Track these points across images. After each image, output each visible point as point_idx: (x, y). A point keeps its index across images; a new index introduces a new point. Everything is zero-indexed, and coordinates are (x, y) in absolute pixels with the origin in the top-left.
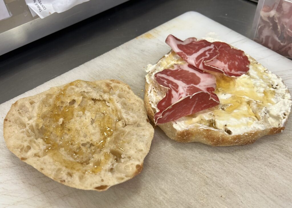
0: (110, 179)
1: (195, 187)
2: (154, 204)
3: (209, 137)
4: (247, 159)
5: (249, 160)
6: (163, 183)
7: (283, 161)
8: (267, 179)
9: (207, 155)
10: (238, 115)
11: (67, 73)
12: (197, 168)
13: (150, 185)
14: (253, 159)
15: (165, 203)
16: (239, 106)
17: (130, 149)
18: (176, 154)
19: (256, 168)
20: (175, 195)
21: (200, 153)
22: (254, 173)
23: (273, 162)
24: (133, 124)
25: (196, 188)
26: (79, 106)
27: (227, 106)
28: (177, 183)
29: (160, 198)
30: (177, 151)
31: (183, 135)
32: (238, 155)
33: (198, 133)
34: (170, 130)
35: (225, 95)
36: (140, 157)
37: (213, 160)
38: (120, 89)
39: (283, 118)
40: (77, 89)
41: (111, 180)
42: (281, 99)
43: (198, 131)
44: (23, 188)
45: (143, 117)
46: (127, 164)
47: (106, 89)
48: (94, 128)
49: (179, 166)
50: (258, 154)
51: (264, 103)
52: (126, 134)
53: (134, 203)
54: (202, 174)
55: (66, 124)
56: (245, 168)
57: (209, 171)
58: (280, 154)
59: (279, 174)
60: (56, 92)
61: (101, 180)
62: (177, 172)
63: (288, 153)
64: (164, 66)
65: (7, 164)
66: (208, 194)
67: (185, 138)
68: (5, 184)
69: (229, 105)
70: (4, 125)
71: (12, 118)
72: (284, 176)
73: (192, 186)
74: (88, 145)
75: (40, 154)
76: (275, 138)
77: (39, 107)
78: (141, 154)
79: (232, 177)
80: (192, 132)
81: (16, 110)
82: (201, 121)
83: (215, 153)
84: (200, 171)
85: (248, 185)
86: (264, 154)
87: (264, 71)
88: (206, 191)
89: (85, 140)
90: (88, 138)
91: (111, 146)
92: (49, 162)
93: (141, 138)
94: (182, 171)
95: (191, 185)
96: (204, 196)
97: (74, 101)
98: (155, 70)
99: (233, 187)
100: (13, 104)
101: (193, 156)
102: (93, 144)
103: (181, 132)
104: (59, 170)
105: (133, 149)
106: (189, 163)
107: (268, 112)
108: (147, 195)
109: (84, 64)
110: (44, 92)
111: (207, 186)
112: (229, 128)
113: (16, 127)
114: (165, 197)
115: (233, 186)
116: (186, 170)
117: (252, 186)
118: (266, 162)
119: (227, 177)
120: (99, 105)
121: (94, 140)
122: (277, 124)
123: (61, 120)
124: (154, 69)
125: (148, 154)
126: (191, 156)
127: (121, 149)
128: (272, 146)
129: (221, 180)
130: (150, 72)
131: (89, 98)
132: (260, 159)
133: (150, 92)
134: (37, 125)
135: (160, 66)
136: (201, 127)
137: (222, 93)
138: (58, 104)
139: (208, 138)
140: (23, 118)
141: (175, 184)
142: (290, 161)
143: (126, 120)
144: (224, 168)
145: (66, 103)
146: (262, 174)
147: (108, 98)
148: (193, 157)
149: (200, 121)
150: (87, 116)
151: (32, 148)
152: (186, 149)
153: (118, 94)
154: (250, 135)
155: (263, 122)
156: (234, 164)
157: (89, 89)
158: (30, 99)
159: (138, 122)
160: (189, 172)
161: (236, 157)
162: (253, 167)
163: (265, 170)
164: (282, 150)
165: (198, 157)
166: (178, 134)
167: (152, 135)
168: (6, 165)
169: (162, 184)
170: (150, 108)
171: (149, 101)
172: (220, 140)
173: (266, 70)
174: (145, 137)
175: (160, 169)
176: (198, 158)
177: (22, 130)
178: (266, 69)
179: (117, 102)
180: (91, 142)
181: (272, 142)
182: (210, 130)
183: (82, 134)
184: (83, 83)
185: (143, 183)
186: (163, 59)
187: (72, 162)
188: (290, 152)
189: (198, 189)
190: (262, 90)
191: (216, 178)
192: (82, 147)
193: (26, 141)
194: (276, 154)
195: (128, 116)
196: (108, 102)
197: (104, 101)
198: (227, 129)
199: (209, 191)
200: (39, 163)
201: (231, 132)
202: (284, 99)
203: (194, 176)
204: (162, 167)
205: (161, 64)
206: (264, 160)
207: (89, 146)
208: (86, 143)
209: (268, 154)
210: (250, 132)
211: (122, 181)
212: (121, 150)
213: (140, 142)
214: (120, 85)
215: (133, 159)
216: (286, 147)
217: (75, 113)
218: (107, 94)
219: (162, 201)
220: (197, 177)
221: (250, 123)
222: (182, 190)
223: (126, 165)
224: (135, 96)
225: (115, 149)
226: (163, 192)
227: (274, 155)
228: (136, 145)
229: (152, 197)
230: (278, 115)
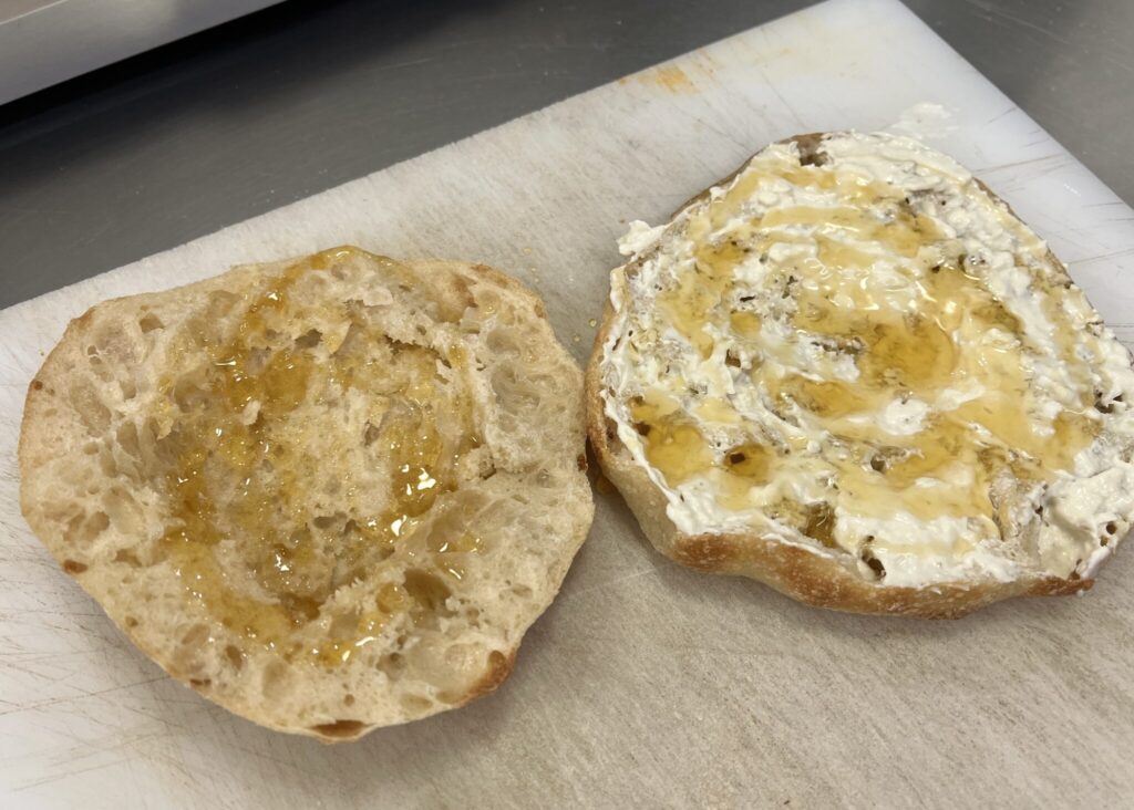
0: (379, 699)
1: (702, 752)
2: (538, 791)
3: (794, 574)
4: (923, 673)
5: (929, 677)
6: (588, 714)
7: (1053, 703)
8: (973, 763)
9: (775, 634)
10: (929, 503)
11: (316, 198)
12: (726, 677)
13: (538, 717)
14: (942, 678)
15: (578, 793)
16: (943, 462)
17: (484, 581)
18: (661, 611)
19: (943, 714)
20: (622, 771)
21: (751, 621)
22: (930, 731)
23: (1017, 700)
24: (521, 470)
25: (703, 756)
26: (333, 360)
27: (896, 454)
28: (640, 723)
29: (566, 769)
30: (668, 597)
31: (698, 552)
32: (891, 652)
33: (755, 552)
34: (656, 518)
35: (903, 403)
36: (512, 621)
37: (794, 655)
38: (504, 309)
39: (1099, 541)
40: (336, 289)
41: (382, 707)
42: (1117, 460)
43: (759, 546)
44: (80, 652)
45: (566, 444)
46: (458, 642)
47: (450, 297)
48: (372, 465)
49: (662, 658)
50: (968, 661)
51: (1044, 464)
52: (485, 508)
53: (468, 773)
54: (739, 706)
55: (271, 425)
56: (904, 706)
57: (766, 696)
58: (1050, 673)
59: (1023, 751)
60: (251, 286)
61: (343, 698)
62: (651, 683)
63: (1081, 677)
64: (698, 236)
65: (32, 547)
66: (740, 785)
67: (703, 562)
68: (17, 622)
69: (908, 453)
70: (26, 405)
71: (61, 381)
72: (1038, 762)
73: (692, 744)
74: (340, 526)
75: (142, 553)
76: (1053, 607)
77: (172, 348)
78: (521, 606)
79: (846, 736)
80: (736, 546)
81: (82, 349)
82: (780, 505)
83: (807, 630)
84: (736, 692)
85: (895, 775)
86: (987, 664)
87: (1084, 327)
88: (735, 773)
89: (332, 504)
90: (341, 499)
91: (416, 554)
92: (167, 596)
93: (535, 537)
94: (668, 681)
95: (689, 738)
96: (726, 792)
97: (312, 338)
98: (658, 249)
99: (840, 773)
100: (74, 321)
101: (723, 628)
102: (358, 525)
103: (690, 540)
104: (197, 634)
105: (497, 580)
106: (701, 651)
107: (1052, 502)
108: (521, 752)
109: (391, 168)
110: (204, 280)
111: (744, 753)
112: (879, 553)
113: (70, 422)
114: (582, 769)
115: (843, 770)
116: (686, 678)
117: (911, 781)
118: (989, 697)
119: (829, 731)
120: (407, 369)
121: (364, 512)
122: (1073, 559)
123: (254, 408)
124: (651, 245)
125: (551, 611)
126: (717, 629)
127: (452, 571)
128: (1032, 636)
129: (804, 739)
130: (633, 259)
131: (373, 334)
132: (971, 680)
133: (614, 348)
134: (153, 425)
135: (680, 232)
136: (770, 536)
137: (897, 394)
138: (251, 340)
139: (792, 578)
140: (104, 387)
141: (633, 725)
142: (1079, 708)
143: (497, 455)
144: (827, 695)
145: (283, 337)
146: (960, 741)
147: (445, 346)
148: (724, 633)
149: (775, 506)
150: (351, 411)
151: (112, 525)
152: (704, 597)
153: (488, 330)
154: (952, 596)
155: (1016, 550)
156: (866, 683)
157: (384, 295)
158: (144, 308)
159: (541, 467)
160: (692, 689)
161: (883, 658)
162: (936, 708)
163: (976, 726)
164: (1065, 658)
165: (741, 634)
166: (677, 542)
167: (581, 534)
168: (30, 550)
169: (584, 720)
170: (599, 417)
171: (602, 388)
172: (834, 593)
173: (1097, 323)
174: (553, 537)
175: (590, 659)
176: (738, 637)
177: (91, 439)
178: (1095, 319)
179: (480, 369)
180: (350, 516)
181: (1036, 623)
182: (804, 553)
183: (322, 478)
184: (361, 262)
185: (517, 705)
186: (699, 203)
187: (254, 605)
188: (1090, 671)
189: (711, 758)
190: (1051, 409)
191: (787, 728)
192: (314, 529)
193: (94, 491)
194: (1034, 670)
195: (507, 440)
196: (447, 363)
197: (435, 353)
198: (871, 553)
199: (749, 773)
200: (126, 593)
201: (883, 569)
202: (1128, 460)
203: (709, 709)
204: (597, 653)
205: (687, 224)
206: (982, 688)
207: (343, 530)
208: (332, 514)
209: (1006, 667)
210: (955, 583)
211: (422, 715)
212: (450, 577)
213: (529, 556)
214: (506, 292)
215: (485, 626)
216: (1082, 652)
217: (314, 388)
218: (446, 330)
219: (569, 783)
220: (718, 713)
221: (967, 542)
222: (650, 753)
223: (453, 643)
224: (558, 347)
225: (429, 570)
226: (581, 749)
227: (1026, 675)
228: (510, 565)
229: (535, 763)
230: (1084, 524)
